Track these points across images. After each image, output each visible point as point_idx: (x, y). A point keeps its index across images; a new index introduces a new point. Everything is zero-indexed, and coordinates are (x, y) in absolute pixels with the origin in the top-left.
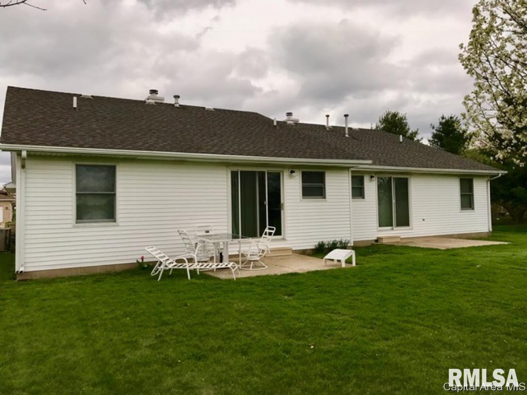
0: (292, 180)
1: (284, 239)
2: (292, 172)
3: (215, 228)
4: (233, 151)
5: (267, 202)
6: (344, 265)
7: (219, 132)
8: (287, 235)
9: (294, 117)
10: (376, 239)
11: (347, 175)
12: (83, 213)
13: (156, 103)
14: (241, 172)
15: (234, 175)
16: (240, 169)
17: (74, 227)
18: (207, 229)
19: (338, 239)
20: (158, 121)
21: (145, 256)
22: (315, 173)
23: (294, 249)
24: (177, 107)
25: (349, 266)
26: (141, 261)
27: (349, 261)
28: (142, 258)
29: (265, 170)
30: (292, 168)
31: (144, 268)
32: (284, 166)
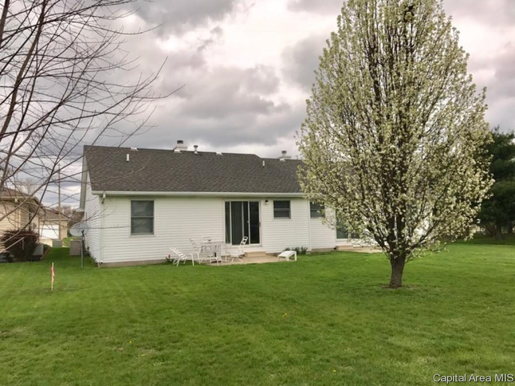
0: (266, 207)
1: (261, 246)
2: (267, 201)
3: (213, 238)
4: (226, 189)
5: (249, 222)
6: (288, 260)
7: (221, 174)
8: (263, 243)
9: (287, 154)
10: (334, 247)
11: (307, 203)
12: (135, 229)
13: (181, 151)
14: (232, 202)
15: (227, 204)
16: (230, 200)
17: (130, 238)
18: (209, 239)
19: (300, 247)
20: (181, 168)
21: (171, 255)
22: (284, 201)
23: (267, 252)
24: (196, 154)
25: (292, 261)
26: (168, 258)
27: (292, 257)
28: (169, 256)
29: (248, 200)
30: (267, 199)
31: (170, 262)
32: (261, 198)
